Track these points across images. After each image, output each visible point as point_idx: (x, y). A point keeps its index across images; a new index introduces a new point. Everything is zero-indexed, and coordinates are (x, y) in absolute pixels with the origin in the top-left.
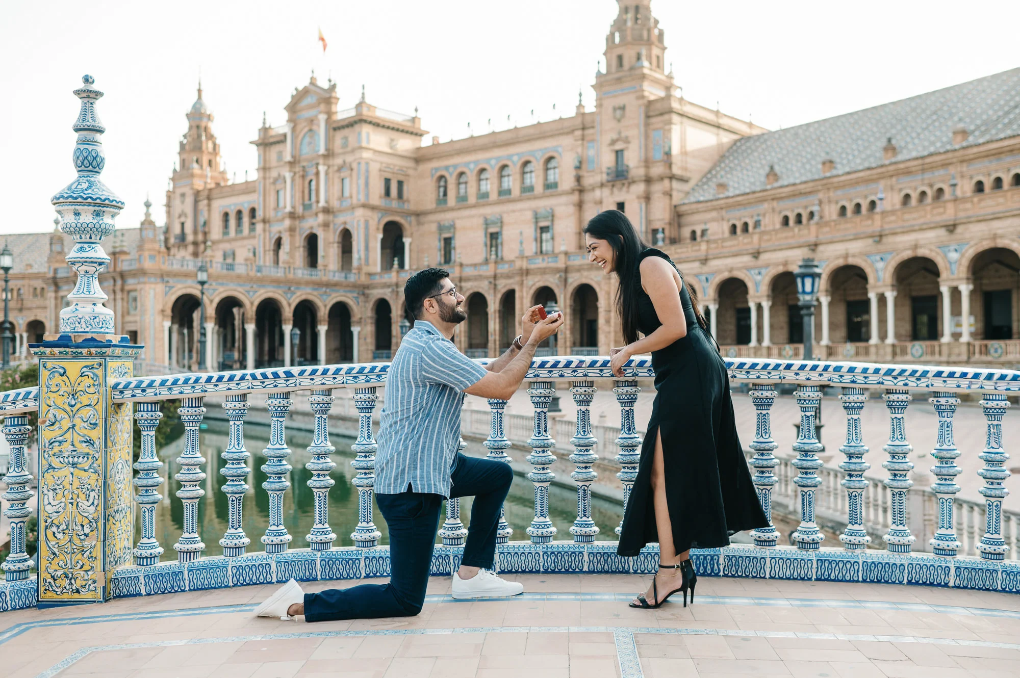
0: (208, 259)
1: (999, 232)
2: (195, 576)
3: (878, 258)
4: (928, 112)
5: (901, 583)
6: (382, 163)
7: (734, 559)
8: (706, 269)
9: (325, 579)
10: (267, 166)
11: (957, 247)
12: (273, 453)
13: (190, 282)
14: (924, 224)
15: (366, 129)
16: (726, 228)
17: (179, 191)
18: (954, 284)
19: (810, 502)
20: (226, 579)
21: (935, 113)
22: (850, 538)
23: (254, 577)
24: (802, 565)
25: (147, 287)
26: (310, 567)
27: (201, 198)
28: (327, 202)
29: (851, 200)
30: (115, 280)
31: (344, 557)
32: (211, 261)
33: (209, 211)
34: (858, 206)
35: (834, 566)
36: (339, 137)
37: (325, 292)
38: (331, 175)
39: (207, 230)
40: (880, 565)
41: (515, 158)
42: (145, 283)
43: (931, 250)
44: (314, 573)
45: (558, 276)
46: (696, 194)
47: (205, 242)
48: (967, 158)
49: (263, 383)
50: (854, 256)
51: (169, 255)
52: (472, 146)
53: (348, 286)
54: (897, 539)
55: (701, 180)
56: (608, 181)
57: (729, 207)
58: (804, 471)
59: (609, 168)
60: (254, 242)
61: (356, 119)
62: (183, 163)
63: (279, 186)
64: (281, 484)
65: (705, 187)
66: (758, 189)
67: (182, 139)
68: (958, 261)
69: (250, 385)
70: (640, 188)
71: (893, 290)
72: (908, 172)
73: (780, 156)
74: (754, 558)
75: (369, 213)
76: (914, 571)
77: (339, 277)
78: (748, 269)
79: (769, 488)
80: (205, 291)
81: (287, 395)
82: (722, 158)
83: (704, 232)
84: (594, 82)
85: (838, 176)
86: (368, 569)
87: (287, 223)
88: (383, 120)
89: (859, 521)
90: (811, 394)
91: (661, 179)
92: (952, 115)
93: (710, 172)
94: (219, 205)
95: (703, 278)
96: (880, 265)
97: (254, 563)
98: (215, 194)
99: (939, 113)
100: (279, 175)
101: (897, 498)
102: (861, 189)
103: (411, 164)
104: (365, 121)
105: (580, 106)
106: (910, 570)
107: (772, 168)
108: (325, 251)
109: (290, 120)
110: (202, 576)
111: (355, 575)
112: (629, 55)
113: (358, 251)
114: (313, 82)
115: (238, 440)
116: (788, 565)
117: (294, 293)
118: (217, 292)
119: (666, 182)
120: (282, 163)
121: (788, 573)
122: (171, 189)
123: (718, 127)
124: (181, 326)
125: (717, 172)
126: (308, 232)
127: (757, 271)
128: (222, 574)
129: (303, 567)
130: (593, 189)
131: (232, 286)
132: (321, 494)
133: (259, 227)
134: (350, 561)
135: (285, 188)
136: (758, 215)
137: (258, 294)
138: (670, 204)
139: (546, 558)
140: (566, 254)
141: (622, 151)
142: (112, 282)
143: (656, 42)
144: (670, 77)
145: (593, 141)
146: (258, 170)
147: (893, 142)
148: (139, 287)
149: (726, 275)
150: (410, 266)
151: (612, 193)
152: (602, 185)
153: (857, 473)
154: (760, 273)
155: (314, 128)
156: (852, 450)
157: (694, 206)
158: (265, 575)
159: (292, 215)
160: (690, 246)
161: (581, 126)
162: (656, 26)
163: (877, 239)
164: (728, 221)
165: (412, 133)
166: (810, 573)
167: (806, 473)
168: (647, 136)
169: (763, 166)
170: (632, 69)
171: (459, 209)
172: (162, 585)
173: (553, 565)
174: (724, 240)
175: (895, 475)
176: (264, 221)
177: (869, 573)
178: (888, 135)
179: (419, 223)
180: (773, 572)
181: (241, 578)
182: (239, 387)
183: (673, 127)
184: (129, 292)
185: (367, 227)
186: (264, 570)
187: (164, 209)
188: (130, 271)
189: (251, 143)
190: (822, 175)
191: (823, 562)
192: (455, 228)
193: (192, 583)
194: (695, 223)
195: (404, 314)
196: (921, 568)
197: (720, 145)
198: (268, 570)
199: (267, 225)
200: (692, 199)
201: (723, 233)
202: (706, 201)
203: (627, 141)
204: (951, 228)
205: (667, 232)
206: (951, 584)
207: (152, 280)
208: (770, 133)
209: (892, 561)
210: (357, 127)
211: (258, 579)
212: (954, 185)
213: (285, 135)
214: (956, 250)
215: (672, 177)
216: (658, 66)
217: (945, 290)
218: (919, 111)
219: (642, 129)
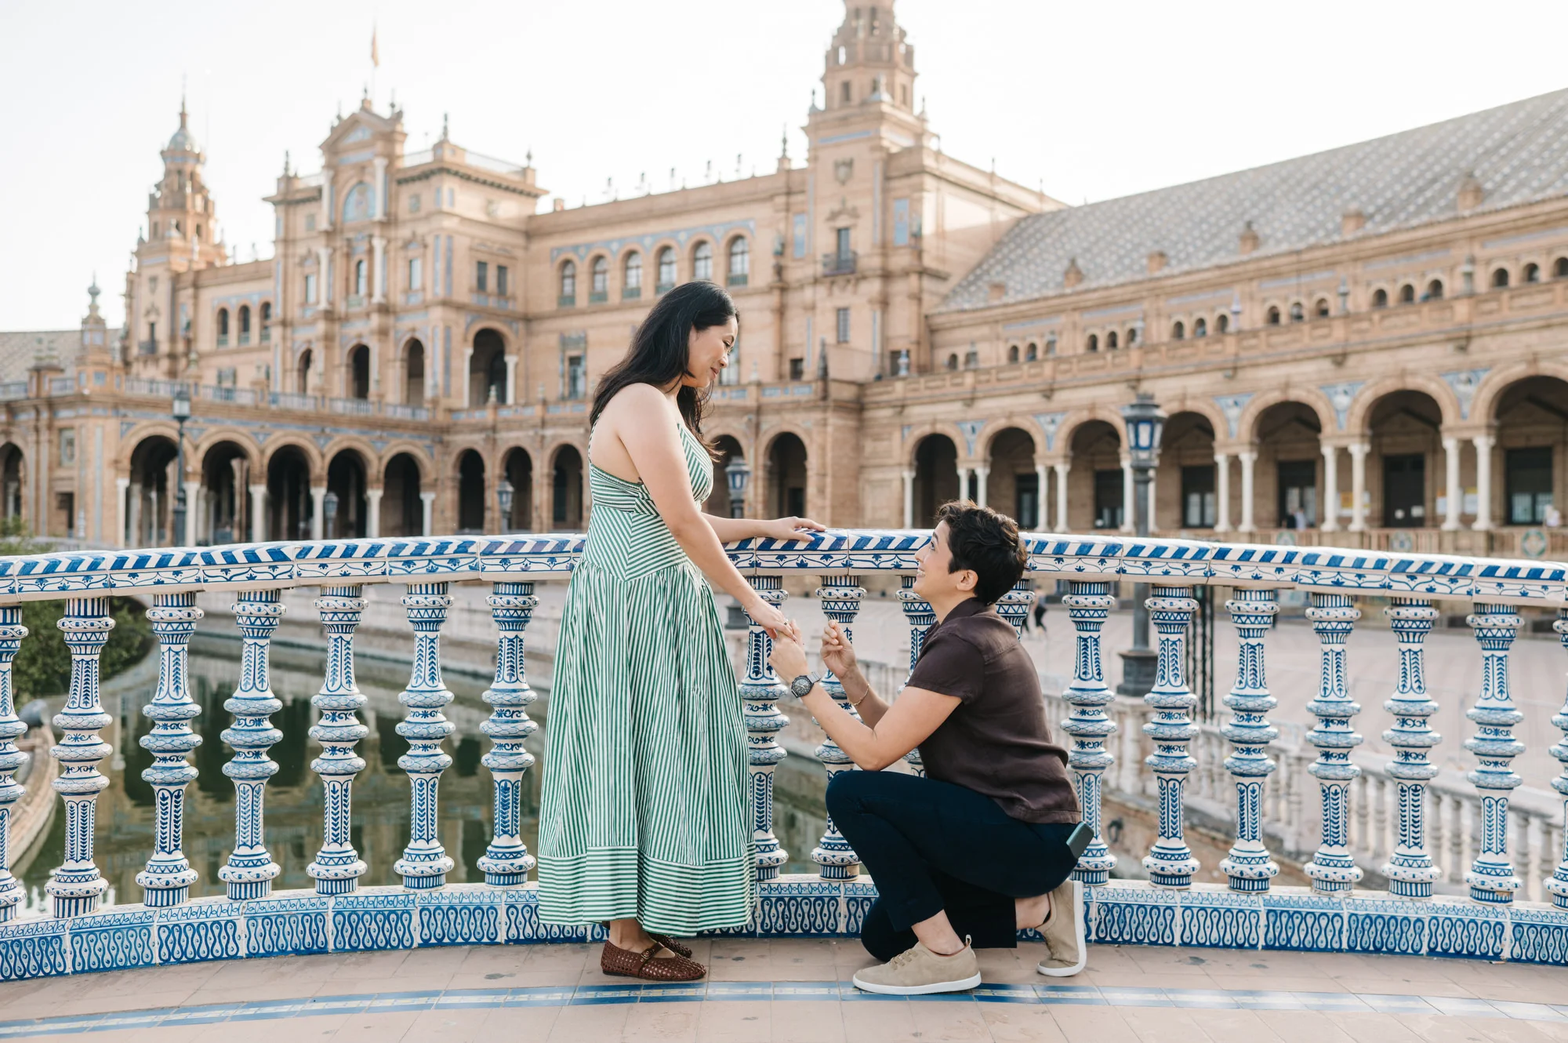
0: (191, 381)
1: (1411, 366)
2: (85, 946)
3: (1230, 401)
4: (1306, 185)
5: (1416, 953)
6: (473, 237)
7: (1116, 909)
8: (971, 413)
9: (343, 951)
10: (291, 236)
11: (1347, 388)
12: (243, 708)
13: (161, 416)
14: (1300, 351)
15: (449, 184)
16: (1003, 351)
17: (147, 273)
18: (1342, 443)
19: (1254, 804)
20: (147, 951)
21: (1315, 186)
22: (1325, 870)
23: (203, 948)
24: (1241, 921)
25: (91, 423)
26: (314, 927)
27: (181, 285)
28: (385, 295)
29: (1191, 314)
30: (38, 412)
31: (380, 907)
32: (196, 385)
33: (196, 305)
34: (1201, 322)
35: (1297, 922)
36: (406, 193)
37: (381, 437)
38: (392, 254)
39: (191, 335)
40: (1380, 920)
41: (682, 237)
42: (86, 417)
43: (1309, 391)
44: (321, 938)
45: (746, 419)
46: (959, 299)
47: (187, 354)
48: (1362, 254)
49: (227, 571)
50: (1194, 398)
51: (127, 373)
52: (616, 214)
53: (415, 429)
54: (1410, 872)
55: (966, 278)
56: (825, 276)
57: (1008, 320)
58: (1244, 746)
59: (826, 256)
60: (266, 356)
61: (434, 167)
62: (155, 229)
63: (309, 268)
64: (259, 767)
65: (973, 288)
66: (1051, 293)
67: (153, 190)
68: (1349, 410)
69: (201, 575)
70: (873, 287)
71: (1251, 451)
72: (1275, 274)
73: (1085, 245)
74: (1154, 907)
75: (452, 315)
76: (1440, 931)
77: (402, 414)
78: (1036, 414)
79: (1180, 777)
80: (185, 431)
81: (274, 596)
82: (999, 244)
83: (971, 357)
84: (805, 121)
85: (1173, 277)
86: (426, 930)
87: (321, 327)
88: (477, 171)
89: (1341, 840)
90: (1260, 605)
91: (906, 273)
92: (1341, 190)
93: (979, 265)
94: (213, 297)
95: (968, 427)
96: (1234, 412)
97: (203, 919)
98: (204, 279)
99: (1323, 186)
100: (309, 252)
101: (1409, 796)
102: (1205, 297)
103: (520, 241)
104: (448, 171)
105: (784, 159)
106: (1433, 929)
107: (1073, 262)
108: (380, 372)
109: (328, 166)
110: (99, 945)
111: (401, 941)
112: (860, 82)
113: (434, 374)
114: (365, 106)
115: (176, 680)
116: (1215, 921)
117: (329, 438)
118: (206, 433)
119: (914, 279)
120: (314, 233)
121: (1215, 935)
122: (134, 270)
123: (994, 197)
124: (147, 486)
125: (992, 266)
126: (354, 342)
127: (1048, 419)
128: (139, 941)
129: (301, 928)
130: (802, 287)
131: (229, 424)
132: (338, 786)
133: (276, 333)
134: (393, 916)
135: (318, 272)
136: (1052, 333)
137: (272, 437)
138: (919, 314)
139: (767, 908)
140: (759, 385)
141: (847, 229)
142: (32, 414)
143: (902, 65)
144: (922, 119)
145: (802, 212)
146: (275, 242)
147: (1255, 227)
148: (77, 423)
149: (1002, 423)
150: (516, 399)
151: (830, 294)
152: (816, 281)
153: (1339, 751)
154: (1053, 422)
155: (367, 179)
156: (1332, 710)
157: (955, 317)
158: (224, 942)
159: (330, 316)
160: (948, 377)
161: (784, 190)
162: (901, 40)
163: (1230, 373)
164: (1007, 340)
165: (521, 193)
166: (1254, 935)
167: (1248, 751)
168: (885, 208)
169: (1059, 259)
170: (864, 103)
171: (594, 312)
172: (19, 964)
173: (780, 922)
174: (1000, 369)
175: (1407, 755)
176: (284, 323)
177: (1359, 936)
178: (1247, 218)
179: (529, 333)
180: (1187, 933)
181: (177, 948)
182: (179, 578)
183: (925, 195)
184: (61, 430)
185: (448, 339)
186: (223, 933)
187: (122, 301)
188: (63, 397)
189: (265, 199)
190: (1147, 275)
191: (1278, 915)
192: (586, 342)
193: (78, 959)
194: (957, 343)
195: (505, 474)
196: (1453, 925)
197: (995, 225)
198: (230, 932)
199: (289, 331)
200: (953, 306)
201: (998, 359)
202: (974, 311)
203: (854, 214)
204: (1339, 359)
205: (913, 355)
206: (1506, 954)
207: (100, 412)
208: (1071, 208)
209: (1400, 914)
210: (434, 180)
211: (210, 950)
212: (1345, 294)
213: (320, 190)
214: (1346, 393)
215: (923, 272)
216: (904, 102)
217: (1328, 451)
218: (1292, 182)
219: (878, 196)
